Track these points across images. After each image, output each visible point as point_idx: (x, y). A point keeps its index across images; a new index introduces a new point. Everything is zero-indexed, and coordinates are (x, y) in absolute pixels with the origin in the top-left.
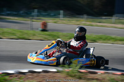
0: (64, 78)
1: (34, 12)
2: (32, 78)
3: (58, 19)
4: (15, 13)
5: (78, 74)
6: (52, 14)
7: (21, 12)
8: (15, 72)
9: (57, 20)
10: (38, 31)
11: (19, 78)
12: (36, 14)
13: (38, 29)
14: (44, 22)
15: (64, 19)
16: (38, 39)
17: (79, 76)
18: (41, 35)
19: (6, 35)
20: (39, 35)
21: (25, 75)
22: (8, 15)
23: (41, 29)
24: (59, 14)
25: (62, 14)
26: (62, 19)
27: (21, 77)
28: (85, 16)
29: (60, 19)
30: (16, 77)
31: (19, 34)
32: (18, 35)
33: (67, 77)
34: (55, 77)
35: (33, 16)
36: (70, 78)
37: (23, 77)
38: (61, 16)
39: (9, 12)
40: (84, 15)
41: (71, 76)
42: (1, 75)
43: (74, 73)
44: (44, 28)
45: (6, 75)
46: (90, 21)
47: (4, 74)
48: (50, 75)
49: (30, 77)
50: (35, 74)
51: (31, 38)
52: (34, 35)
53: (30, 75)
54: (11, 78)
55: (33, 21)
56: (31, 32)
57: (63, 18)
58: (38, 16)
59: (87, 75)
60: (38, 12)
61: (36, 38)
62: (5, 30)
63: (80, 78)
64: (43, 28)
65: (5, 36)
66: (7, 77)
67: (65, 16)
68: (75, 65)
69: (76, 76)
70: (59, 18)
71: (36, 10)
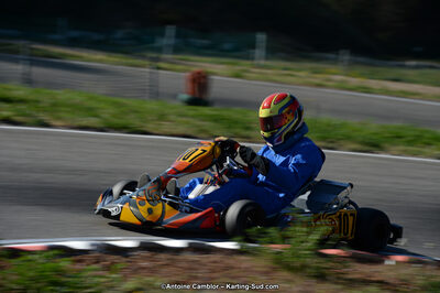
0: (266, 273)
1: (162, 35)
2: (152, 271)
3: (249, 62)
4: (96, 37)
5: (314, 262)
6: (227, 46)
7: (120, 34)
8: (93, 245)
9: (244, 65)
10: (177, 103)
11: (108, 268)
12: (172, 41)
13: (174, 96)
14: (199, 73)
15: (269, 63)
16: (175, 132)
17: (318, 268)
18: (184, 119)
19: (62, 115)
20: (180, 119)
21: (127, 257)
22: (74, 43)
23: (185, 96)
24: (253, 47)
25: (264, 44)
26: (262, 62)
27: (113, 263)
28: (346, 56)
29: (256, 62)
30: (97, 262)
31: (108, 113)
32: (106, 116)
33: (274, 269)
34: (232, 268)
35: (159, 50)
36: (285, 274)
37: (119, 266)
38: (259, 52)
39: (75, 34)
40: (342, 52)
41: (289, 268)
42: (46, 254)
43: (299, 257)
44: (197, 95)
45: (61, 256)
46: (362, 75)
47: (56, 252)
48: (215, 262)
49: (145, 264)
50: (163, 256)
51: (149, 127)
52: (162, 117)
53: (145, 259)
54: (78, 266)
55: (159, 68)
56: (152, 105)
57: (267, 58)
58: (177, 50)
59: (346, 267)
60: (178, 36)
61: (166, 126)
62: (62, 95)
63: (321, 277)
64: (194, 93)
65: (59, 118)
66: (65, 263)
67: (272, 52)
68: (305, 229)
69: (308, 270)
70: (253, 59)
71: (171, 30)
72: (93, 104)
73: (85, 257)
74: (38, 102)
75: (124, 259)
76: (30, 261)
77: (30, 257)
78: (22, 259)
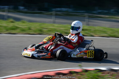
72: (105, 30)
73: (105, 72)
74: (90, 30)
75: (116, 73)
76: (90, 73)
77: (90, 72)
78: (88, 72)
